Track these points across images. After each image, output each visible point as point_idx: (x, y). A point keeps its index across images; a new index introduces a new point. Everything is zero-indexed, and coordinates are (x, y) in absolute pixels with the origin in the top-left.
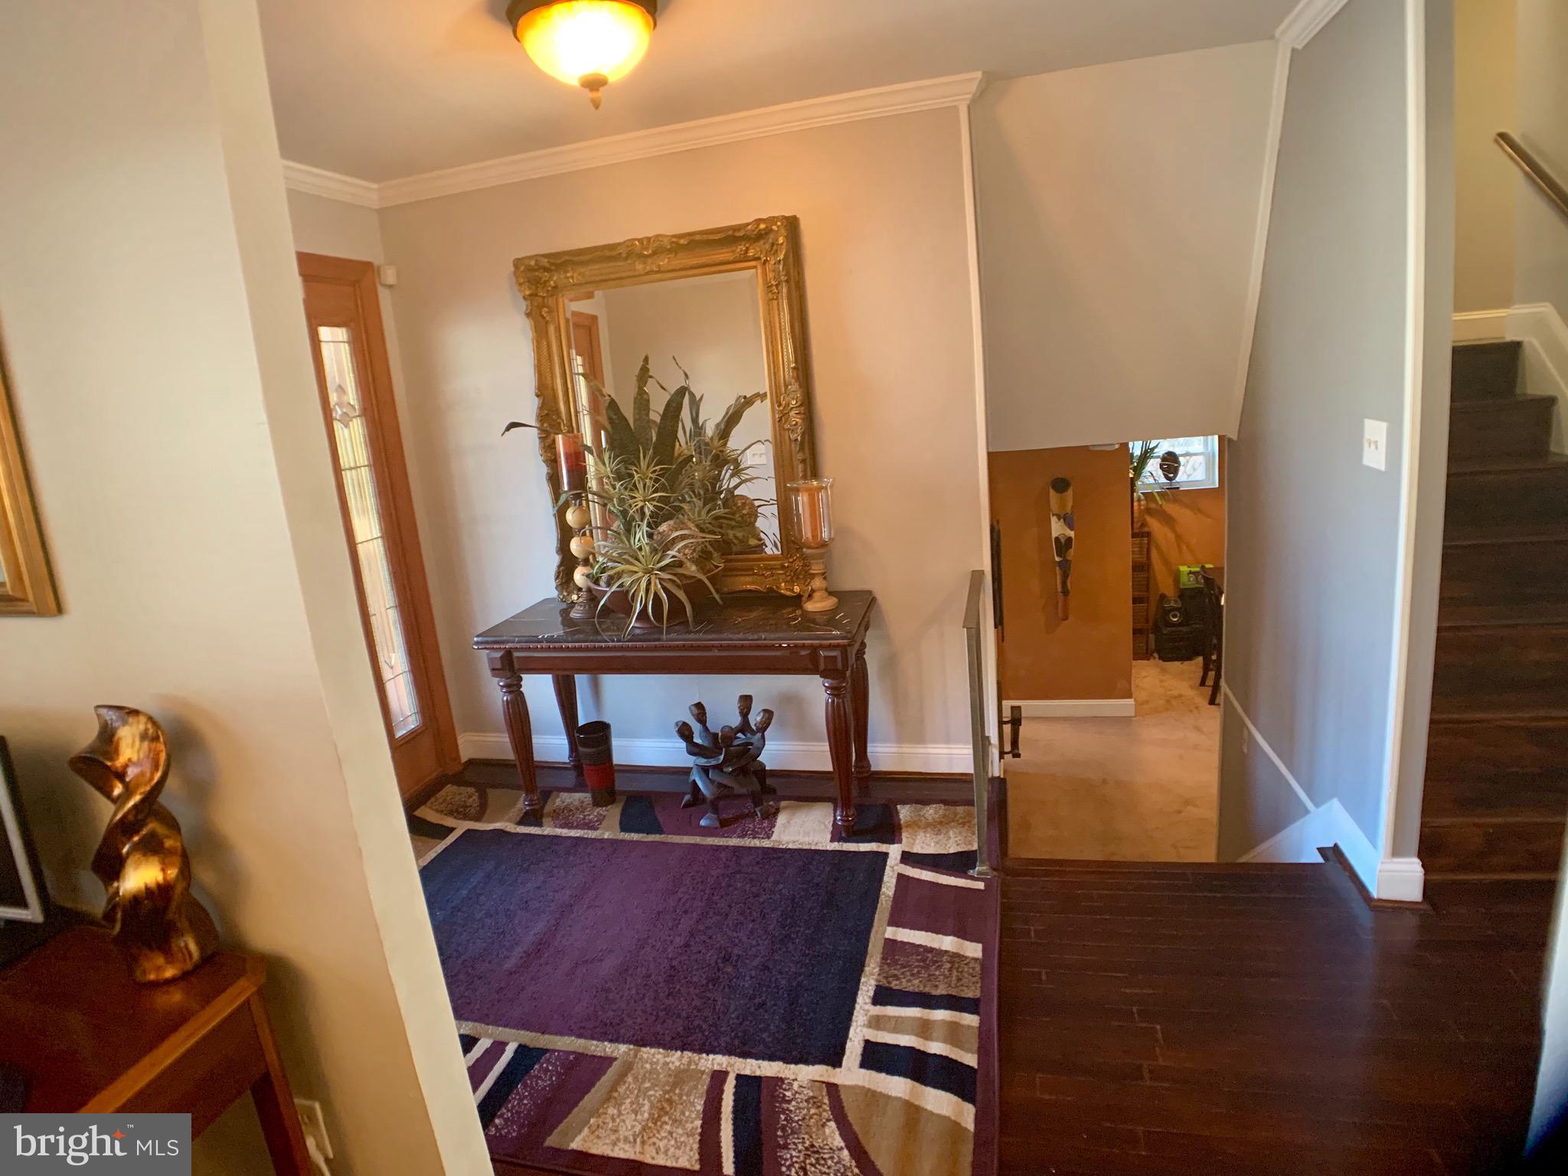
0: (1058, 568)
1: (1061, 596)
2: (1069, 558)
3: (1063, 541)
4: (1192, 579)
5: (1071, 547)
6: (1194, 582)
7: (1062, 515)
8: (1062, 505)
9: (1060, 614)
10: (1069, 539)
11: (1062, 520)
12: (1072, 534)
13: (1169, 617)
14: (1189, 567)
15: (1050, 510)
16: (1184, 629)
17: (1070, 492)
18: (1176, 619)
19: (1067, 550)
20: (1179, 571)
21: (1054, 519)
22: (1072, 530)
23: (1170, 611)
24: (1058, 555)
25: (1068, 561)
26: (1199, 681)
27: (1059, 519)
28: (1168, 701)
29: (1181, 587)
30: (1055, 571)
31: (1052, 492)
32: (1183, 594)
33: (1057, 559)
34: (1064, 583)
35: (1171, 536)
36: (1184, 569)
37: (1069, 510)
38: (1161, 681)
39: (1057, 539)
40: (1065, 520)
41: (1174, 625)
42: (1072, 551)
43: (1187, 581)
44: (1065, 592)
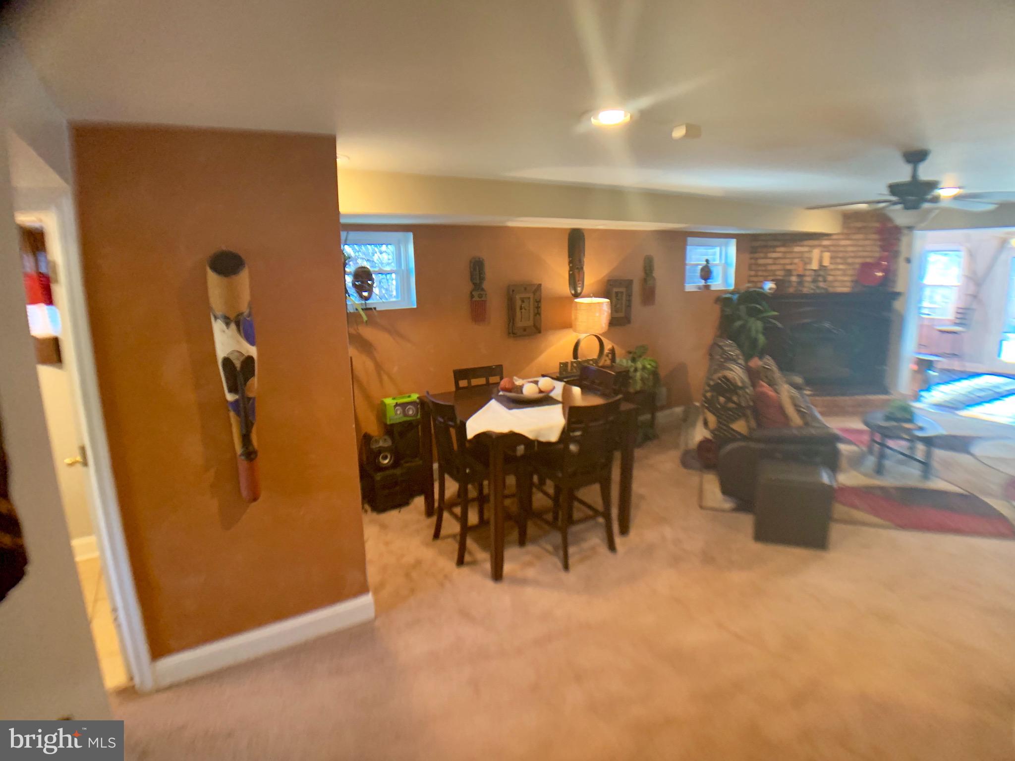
0: (232, 414)
1: (242, 463)
2: (251, 395)
3: (238, 364)
4: (399, 412)
5: (253, 375)
6: (401, 415)
7: (232, 316)
8: (232, 297)
9: (244, 493)
10: (249, 361)
11: (233, 326)
12: (253, 351)
13: (380, 462)
14: (394, 399)
15: (209, 308)
16: (398, 471)
17: (244, 277)
18: (386, 461)
19: (246, 380)
20: (383, 405)
21: (218, 327)
22: (252, 343)
23: (380, 452)
24: (230, 391)
25: (249, 399)
26: (432, 531)
27: (228, 324)
28: (407, 575)
29: (388, 422)
30: (229, 418)
31: (213, 278)
32: (389, 430)
33: (230, 397)
34: (246, 438)
35: (370, 364)
36: (389, 401)
37: (244, 308)
38: (387, 544)
39: (227, 362)
40: (238, 324)
41: (385, 468)
42: (255, 382)
43: (394, 416)
44: (250, 454)
